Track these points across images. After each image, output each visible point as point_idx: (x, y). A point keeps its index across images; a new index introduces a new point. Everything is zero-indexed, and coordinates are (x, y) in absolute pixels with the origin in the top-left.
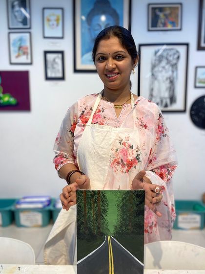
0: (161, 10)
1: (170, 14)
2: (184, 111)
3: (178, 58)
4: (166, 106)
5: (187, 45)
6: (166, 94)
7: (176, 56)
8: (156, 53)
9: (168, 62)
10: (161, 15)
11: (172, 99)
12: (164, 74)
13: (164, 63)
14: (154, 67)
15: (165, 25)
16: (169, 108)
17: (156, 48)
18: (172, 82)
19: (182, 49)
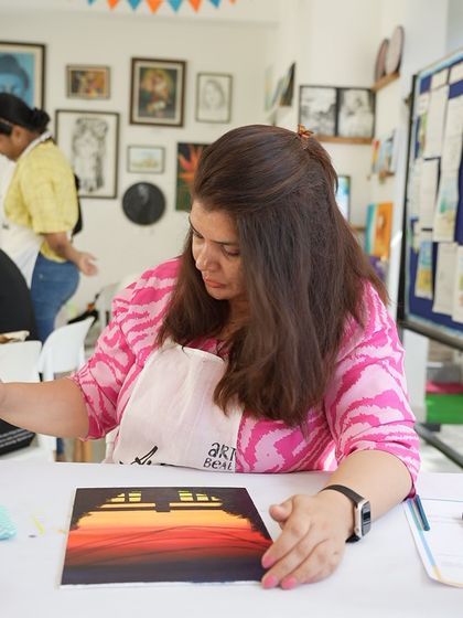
0: (83, 73)
1: (95, 79)
2: (115, 197)
3: (106, 130)
4: (91, 190)
5: (117, 115)
6: (91, 176)
7: (103, 128)
8: (79, 121)
9: (94, 134)
11: (100, 182)
13: (88, 135)
14: (75, 138)
15: (88, 91)
16: (96, 193)
17: (80, 116)
18: (99, 160)
19: (111, 120)
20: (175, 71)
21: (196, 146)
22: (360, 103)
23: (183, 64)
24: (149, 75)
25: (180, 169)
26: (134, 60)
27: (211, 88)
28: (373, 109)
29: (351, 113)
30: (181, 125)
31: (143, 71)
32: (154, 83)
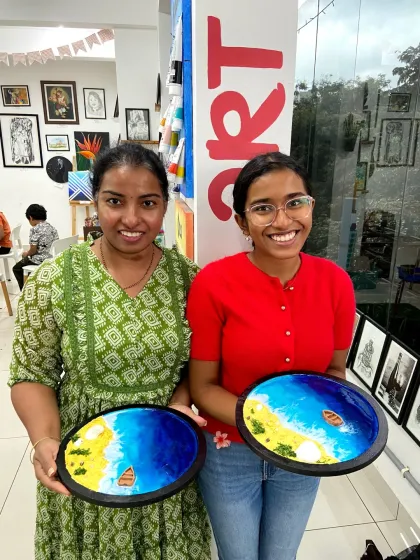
0: (12, 90)
1: (20, 93)
2: (42, 167)
3: (31, 125)
4: (27, 162)
5: (37, 116)
6: (26, 154)
7: (29, 124)
8: (13, 121)
9: (24, 128)
10: (13, 94)
11: (31, 157)
12: (22, 137)
13: (20, 129)
14: (12, 132)
15: (17, 102)
16: (29, 165)
17: (13, 117)
18: (29, 144)
19: (33, 119)
20: (70, 88)
21: (86, 133)
22: (139, 117)
23: (74, 83)
24: (53, 91)
25: (78, 148)
26: (43, 83)
27: (92, 97)
28: (149, 123)
29: (134, 125)
30: (77, 123)
31: (49, 89)
32: (57, 97)
